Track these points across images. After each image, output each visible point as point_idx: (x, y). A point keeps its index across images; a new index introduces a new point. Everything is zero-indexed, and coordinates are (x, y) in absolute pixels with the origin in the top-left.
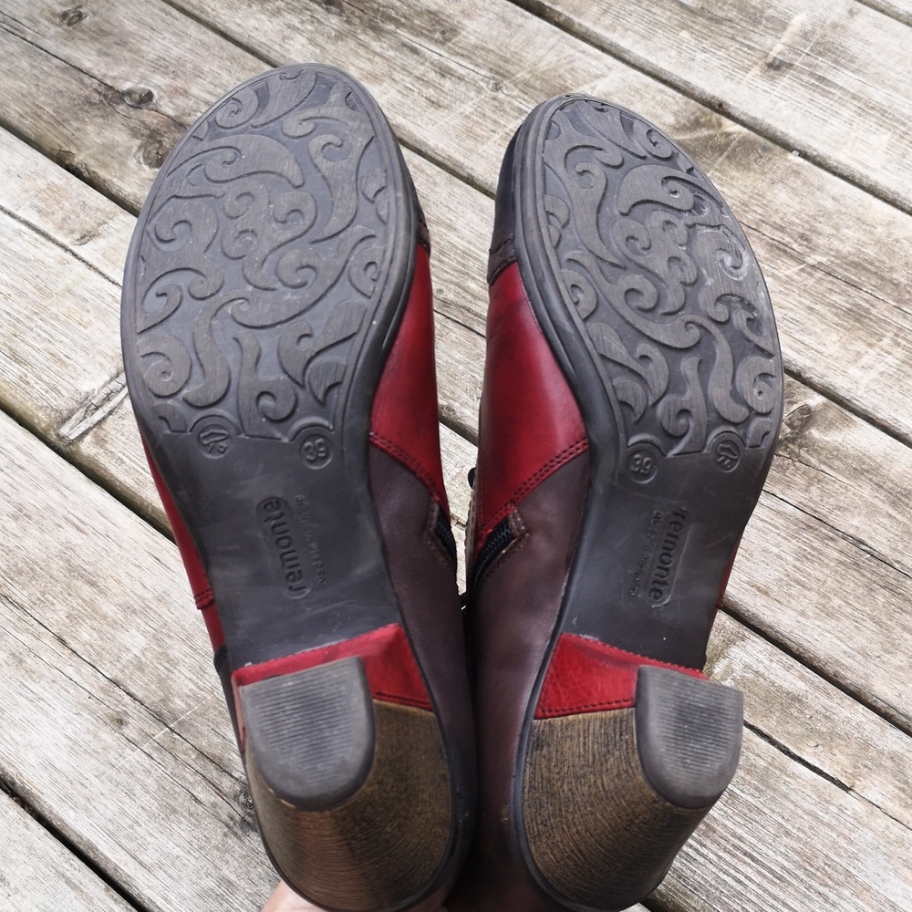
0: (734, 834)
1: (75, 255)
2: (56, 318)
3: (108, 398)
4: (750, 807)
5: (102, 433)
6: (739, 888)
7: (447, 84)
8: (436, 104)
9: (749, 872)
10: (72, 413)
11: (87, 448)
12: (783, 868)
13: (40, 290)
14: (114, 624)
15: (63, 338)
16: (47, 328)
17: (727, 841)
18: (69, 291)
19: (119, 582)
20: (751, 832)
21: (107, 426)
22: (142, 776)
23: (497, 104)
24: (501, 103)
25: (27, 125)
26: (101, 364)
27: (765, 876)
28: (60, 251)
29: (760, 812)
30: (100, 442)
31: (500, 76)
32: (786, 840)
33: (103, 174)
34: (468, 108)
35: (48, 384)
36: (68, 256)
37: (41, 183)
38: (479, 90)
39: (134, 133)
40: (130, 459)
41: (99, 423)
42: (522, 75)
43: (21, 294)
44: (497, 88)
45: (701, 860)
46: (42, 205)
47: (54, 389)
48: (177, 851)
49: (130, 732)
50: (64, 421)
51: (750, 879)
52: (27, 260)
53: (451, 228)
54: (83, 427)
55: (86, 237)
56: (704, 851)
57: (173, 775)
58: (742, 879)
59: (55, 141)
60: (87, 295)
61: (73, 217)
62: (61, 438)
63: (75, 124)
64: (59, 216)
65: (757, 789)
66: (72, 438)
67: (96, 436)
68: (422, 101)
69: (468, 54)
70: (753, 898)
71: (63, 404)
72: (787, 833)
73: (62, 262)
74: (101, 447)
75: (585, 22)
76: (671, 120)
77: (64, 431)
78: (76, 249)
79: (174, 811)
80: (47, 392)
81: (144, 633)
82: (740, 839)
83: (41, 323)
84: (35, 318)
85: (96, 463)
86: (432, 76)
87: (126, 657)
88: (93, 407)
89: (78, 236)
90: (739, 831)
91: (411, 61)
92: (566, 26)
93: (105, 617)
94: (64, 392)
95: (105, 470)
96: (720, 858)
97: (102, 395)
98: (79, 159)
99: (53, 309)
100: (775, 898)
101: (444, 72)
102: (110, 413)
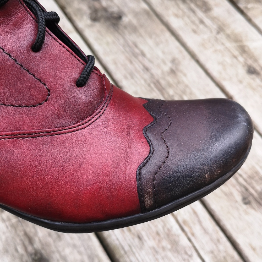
7: (201, 26)
8: (195, 32)
38: (211, 32)
39: (90, 8)
53: (185, 75)
68: (190, 29)
86: (197, 22)
91: (191, 14)
101: (202, 22)
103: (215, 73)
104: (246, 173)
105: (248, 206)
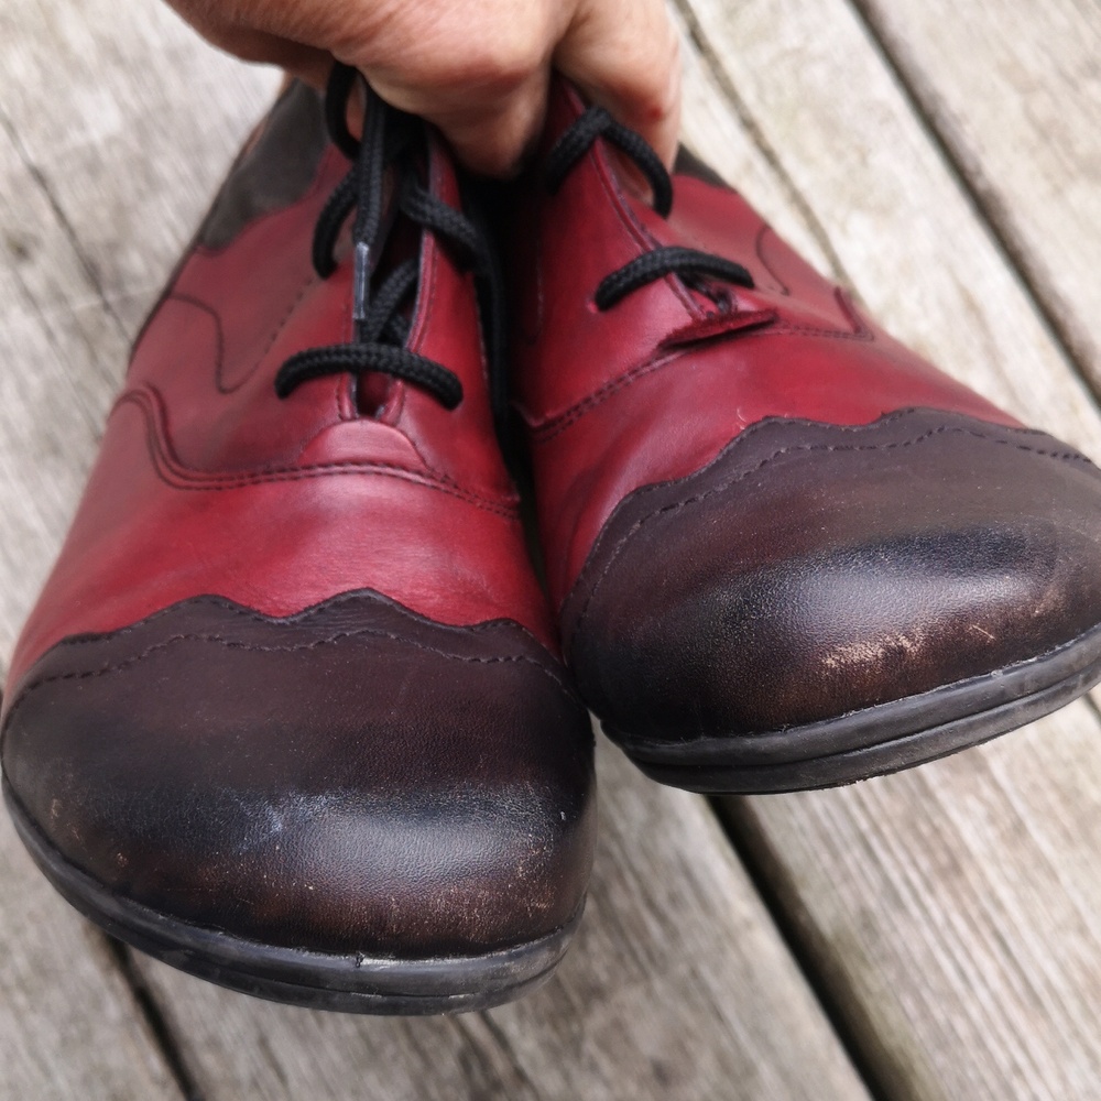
0: (992, 894)
4: (1040, 860)
6: (958, 985)
9: (989, 968)
12: (1048, 984)
14: (76, 67)
17: (975, 898)
20: (1022, 901)
22: (22, 365)
27: (1009, 984)
29: (1053, 875)
32: (1074, 940)
45: (915, 911)
48: (35, 523)
49: (33, 277)
51: (983, 979)
56: (928, 900)
57: (79, 387)
58: (970, 972)
65: (1067, 835)
70: (974, 1012)
72: (1083, 930)
79: (55, 450)
82: (999, 905)
87: (76, 138)
90: (1004, 893)
93: (63, 48)
96: (949, 924)
100: (1011, 1027)
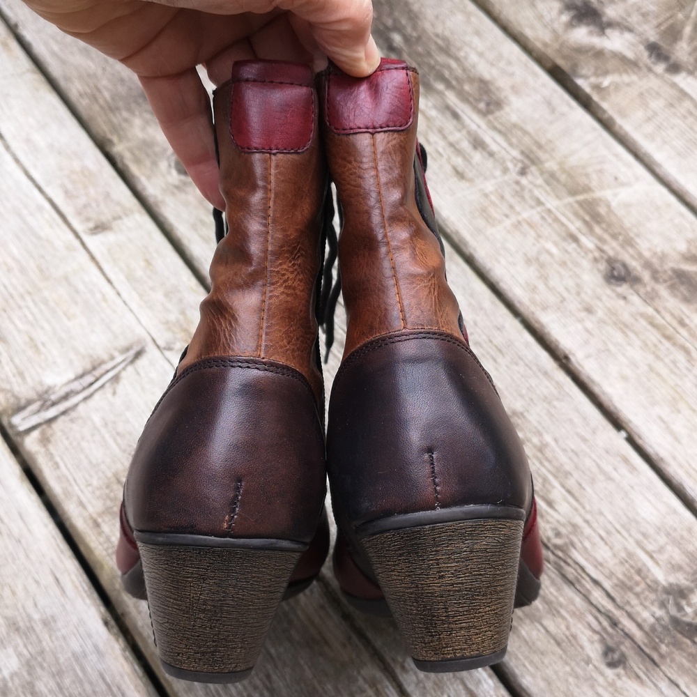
1: (83, 244)
2: (46, 302)
3: (66, 397)
5: (49, 432)
7: (477, 157)
8: (460, 175)
10: (29, 402)
11: (31, 444)
13: (41, 270)
15: (46, 326)
16: (35, 310)
18: (66, 278)
19: (14, 593)
21: (56, 426)
23: (518, 188)
24: (523, 188)
25: (82, 104)
26: (71, 361)
28: (71, 236)
30: (45, 440)
31: (529, 161)
33: (134, 169)
34: (489, 186)
35: (17, 367)
36: (77, 243)
37: (76, 165)
38: (505, 171)
40: (66, 466)
41: (50, 421)
42: (551, 165)
43: (23, 270)
44: (523, 172)
46: (70, 187)
47: (21, 374)
50: (19, 409)
52: (39, 238)
54: (34, 420)
55: (100, 228)
59: (102, 127)
60: (81, 287)
61: (94, 205)
62: (12, 426)
63: (125, 114)
64: (82, 200)
66: (21, 428)
67: (43, 433)
68: (448, 169)
69: (506, 132)
71: (24, 391)
73: (69, 248)
74: (45, 446)
75: (626, 125)
76: (682, 247)
77: (16, 420)
78: (87, 239)
80: (14, 376)
81: (19, 655)
83: (31, 304)
84: (28, 298)
85: (34, 461)
86: (465, 145)
88: (49, 403)
89: (91, 225)
91: (449, 124)
92: (607, 125)
94: (29, 380)
95: (41, 471)
97: (62, 393)
98: (119, 148)
99: (46, 293)
101: (478, 144)
102: (64, 413)
103: (517, 293)
104: (611, 575)
105: (620, 670)
